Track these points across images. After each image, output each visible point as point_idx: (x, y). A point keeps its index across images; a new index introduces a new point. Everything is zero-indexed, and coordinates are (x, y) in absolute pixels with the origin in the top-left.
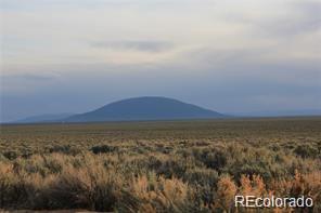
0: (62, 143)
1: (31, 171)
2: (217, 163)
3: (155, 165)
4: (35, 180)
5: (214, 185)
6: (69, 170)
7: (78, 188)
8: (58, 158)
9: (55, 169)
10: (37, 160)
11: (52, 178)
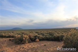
0: (9, 32)
1: (6, 34)
2: (23, 33)
3: (17, 34)
4: (7, 35)
5: (23, 35)
6: (10, 34)
7: (11, 36)
8: (9, 33)
9: (8, 34)
10: (7, 33)
11: (8, 35)
